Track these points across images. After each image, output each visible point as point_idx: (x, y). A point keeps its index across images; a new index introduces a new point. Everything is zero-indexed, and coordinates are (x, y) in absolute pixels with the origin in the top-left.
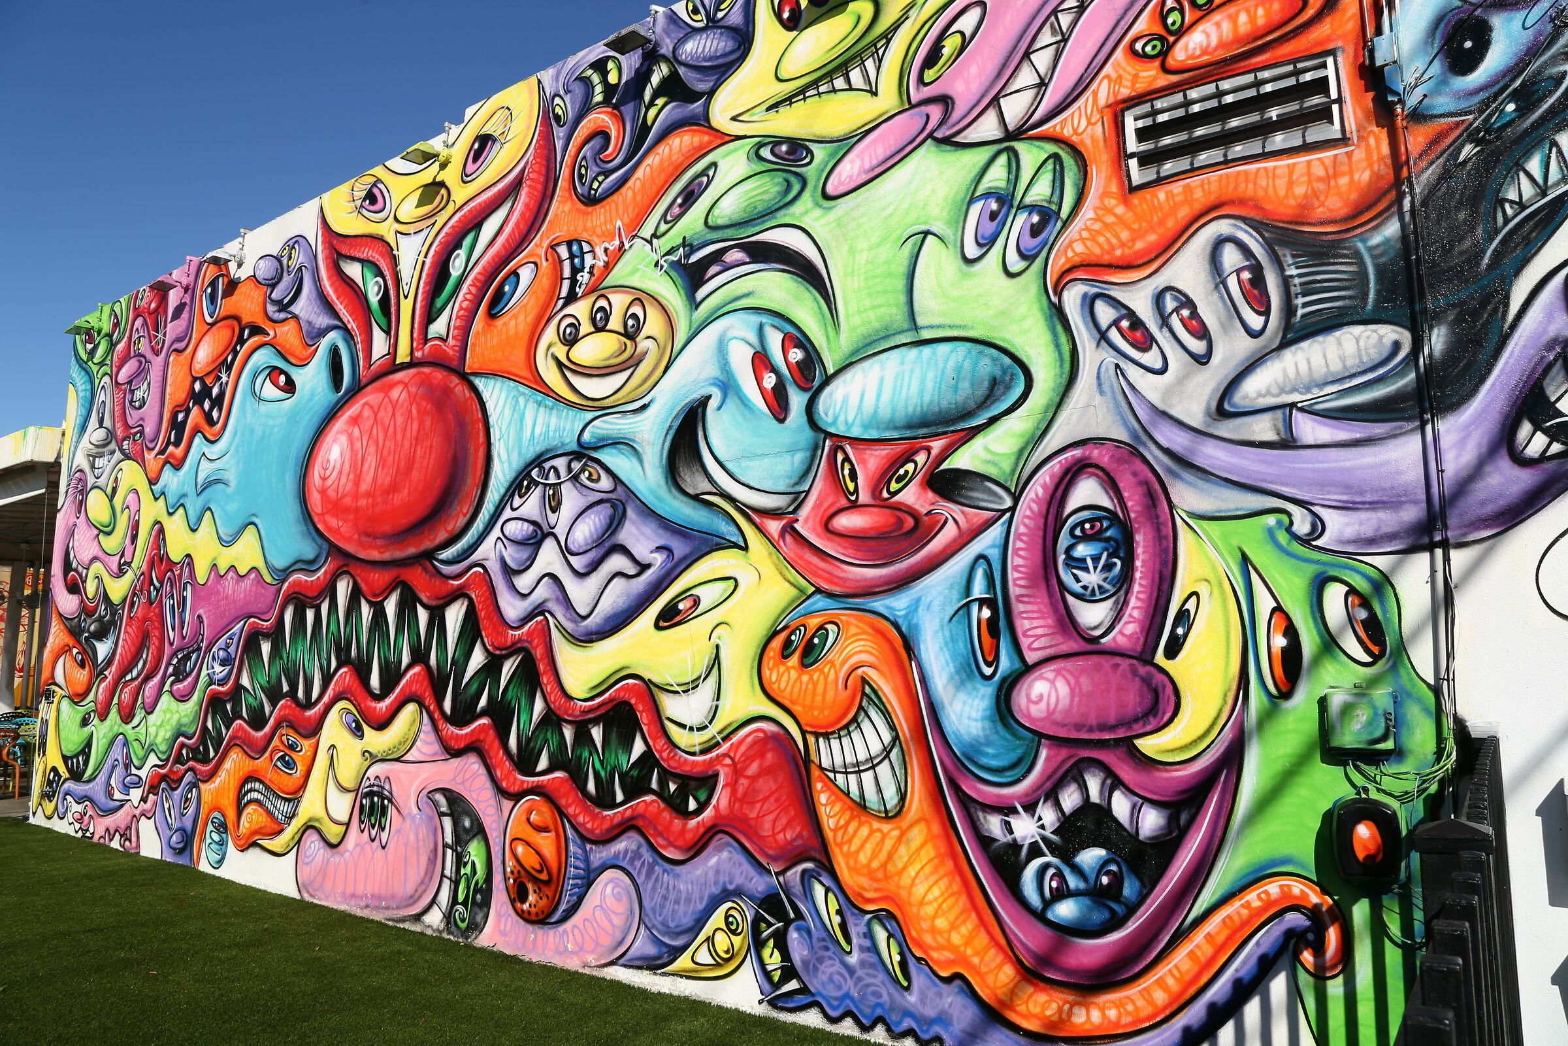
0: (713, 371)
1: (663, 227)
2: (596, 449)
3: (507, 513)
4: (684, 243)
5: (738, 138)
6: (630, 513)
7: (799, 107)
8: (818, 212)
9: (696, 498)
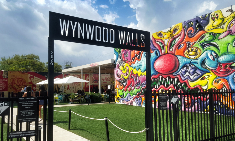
0: (206, 56)
1: (199, 41)
2: (193, 63)
3: (182, 69)
4: (202, 43)
5: (208, 32)
6: (197, 69)
7: (215, 29)
8: (217, 41)
9: (205, 68)
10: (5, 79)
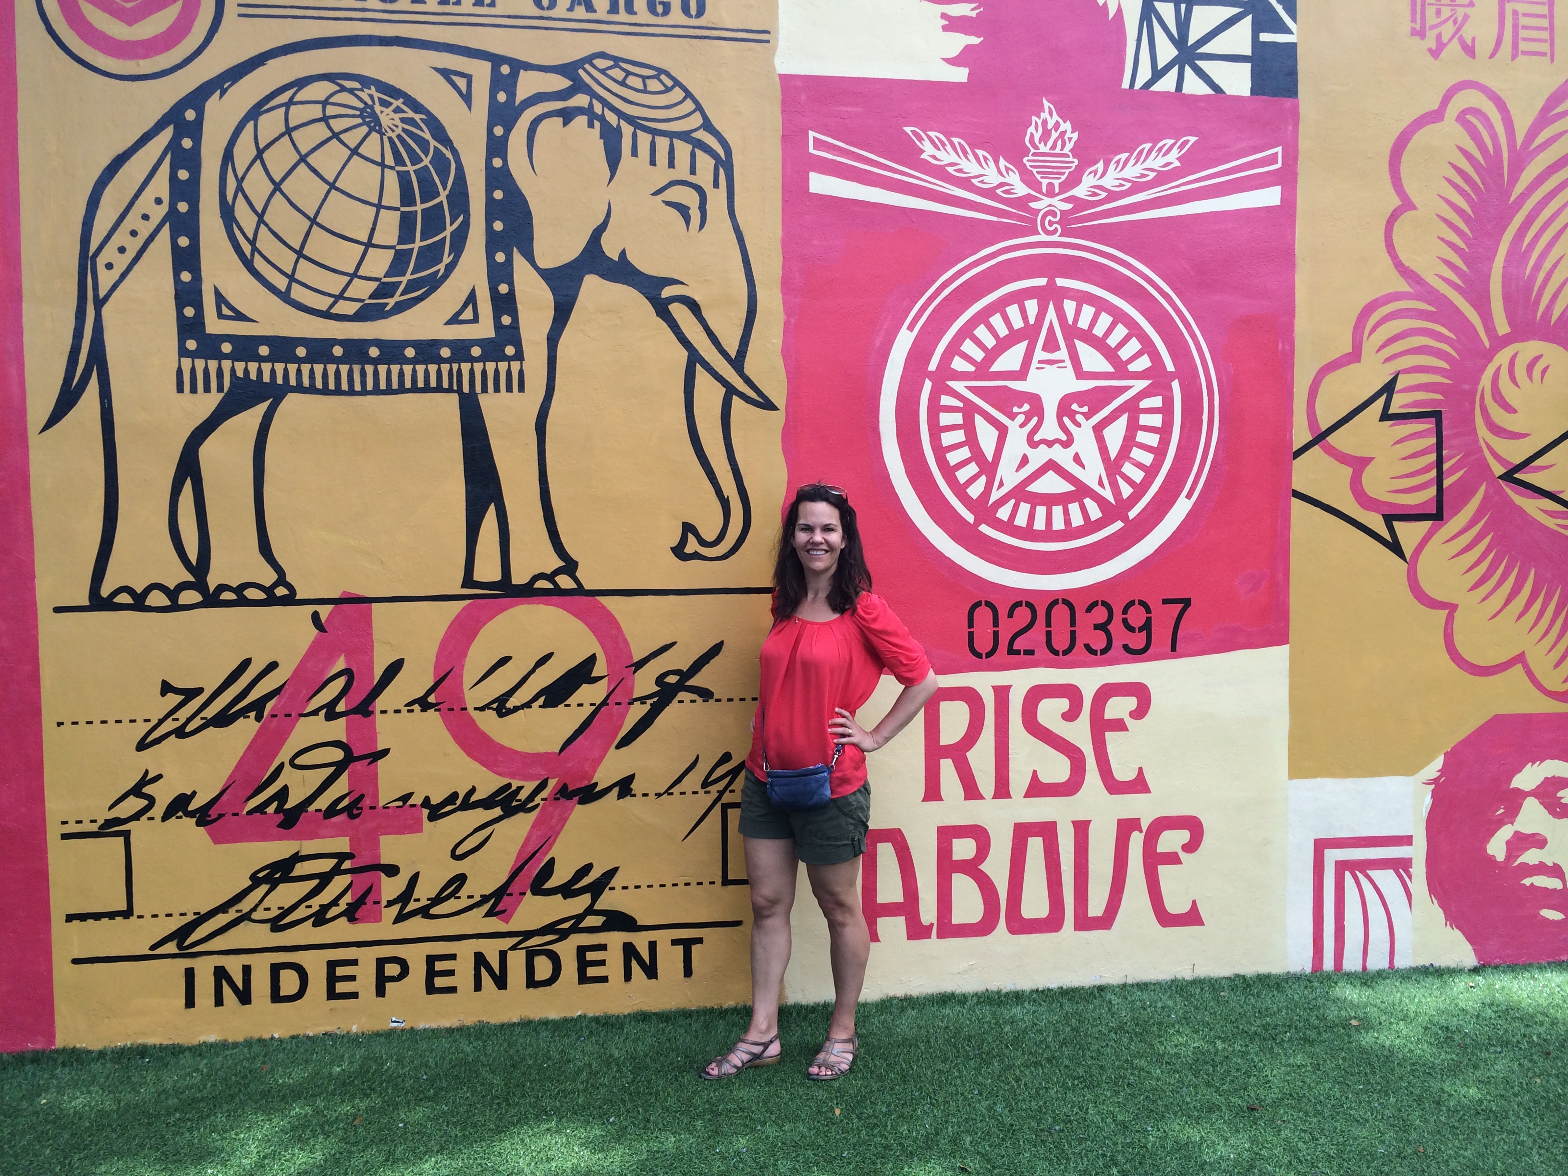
10: (1181, 147)
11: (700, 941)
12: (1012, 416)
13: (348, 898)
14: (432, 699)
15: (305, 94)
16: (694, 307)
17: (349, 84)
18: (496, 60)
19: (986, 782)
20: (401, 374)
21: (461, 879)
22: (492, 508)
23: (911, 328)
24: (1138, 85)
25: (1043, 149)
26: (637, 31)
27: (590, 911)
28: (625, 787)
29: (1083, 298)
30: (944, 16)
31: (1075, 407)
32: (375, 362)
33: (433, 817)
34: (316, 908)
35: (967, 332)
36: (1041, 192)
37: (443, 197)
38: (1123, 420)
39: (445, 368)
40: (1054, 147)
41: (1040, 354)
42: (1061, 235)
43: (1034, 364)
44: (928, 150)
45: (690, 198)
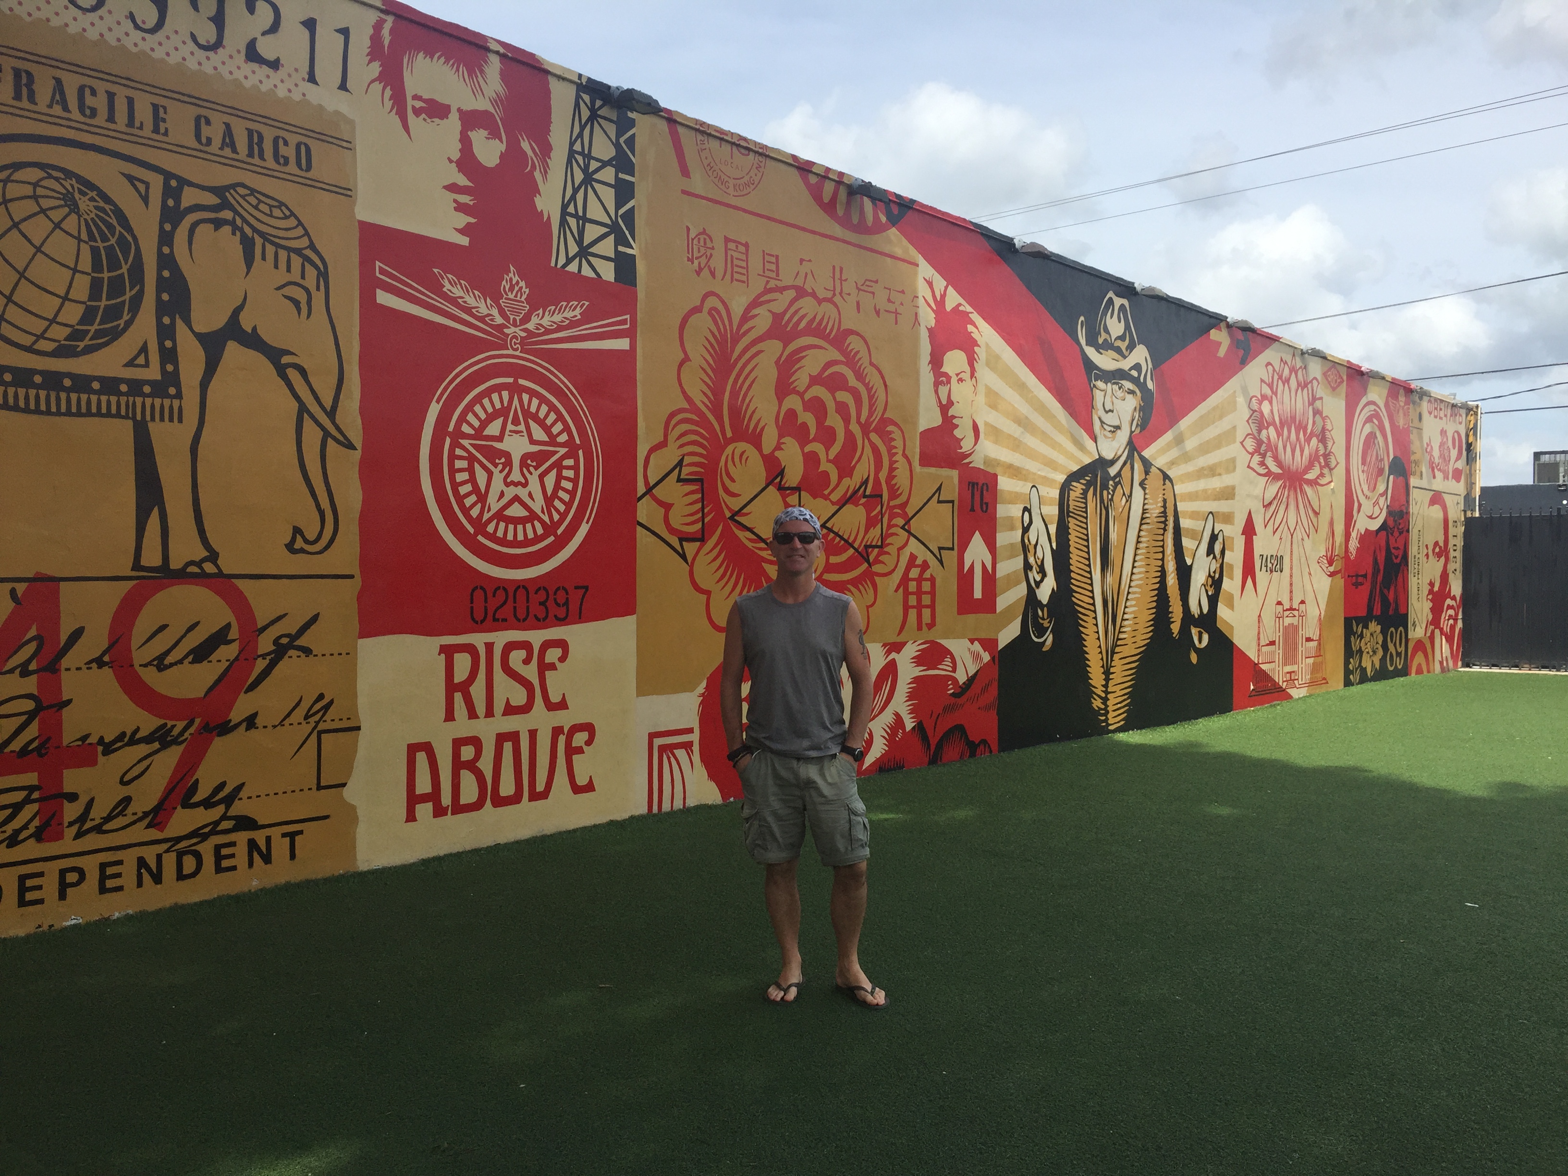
10: (581, 307)
11: (301, 832)
12: (496, 465)
13: (36, 822)
14: (106, 659)
15: (19, 175)
16: (303, 372)
17: (55, 174)
18: (168, 176)
19: (480, 708)
20: (89, 402)
21: (127, 800)
22: (156, 510)
23: (438, 402)
24: (559, 266)
25: (511, 296)
26: (268, 174)
27: (224, 817)
28: (251, 722)
29: (533, 393)
30: (455, 201)
31: (529, 462)
32: (68, 390)
33: (105, 754)
34: (9, 832)
35: (469, 408)
36: (509, 323)
37: (124, 269)
38: (554, 473)
39: (123, 400)
40: (516, 296)
41: (510, 427)
42: (521, 352)
43: (507, 432)
44: (447, 286)
45: (302, 296)
